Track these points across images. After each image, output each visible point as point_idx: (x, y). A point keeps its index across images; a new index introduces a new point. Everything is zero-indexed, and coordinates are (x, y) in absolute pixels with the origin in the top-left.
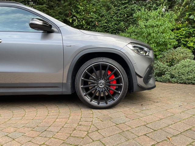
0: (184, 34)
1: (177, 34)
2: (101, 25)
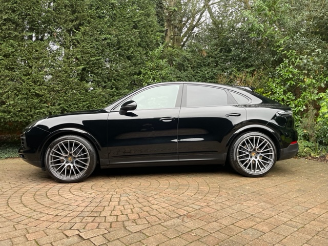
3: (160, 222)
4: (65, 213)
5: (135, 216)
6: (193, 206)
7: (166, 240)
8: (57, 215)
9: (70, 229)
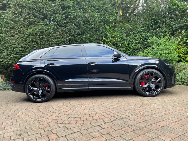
0: (183, 52)
1: (179, 52)
2: (124, 46)
3: (111, 121)
4: (60, 115)
5: (97, 118)
6: (131, 113)
7: (113, 131)
8: (55, 116)
9: (62, 123)
